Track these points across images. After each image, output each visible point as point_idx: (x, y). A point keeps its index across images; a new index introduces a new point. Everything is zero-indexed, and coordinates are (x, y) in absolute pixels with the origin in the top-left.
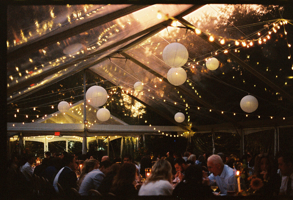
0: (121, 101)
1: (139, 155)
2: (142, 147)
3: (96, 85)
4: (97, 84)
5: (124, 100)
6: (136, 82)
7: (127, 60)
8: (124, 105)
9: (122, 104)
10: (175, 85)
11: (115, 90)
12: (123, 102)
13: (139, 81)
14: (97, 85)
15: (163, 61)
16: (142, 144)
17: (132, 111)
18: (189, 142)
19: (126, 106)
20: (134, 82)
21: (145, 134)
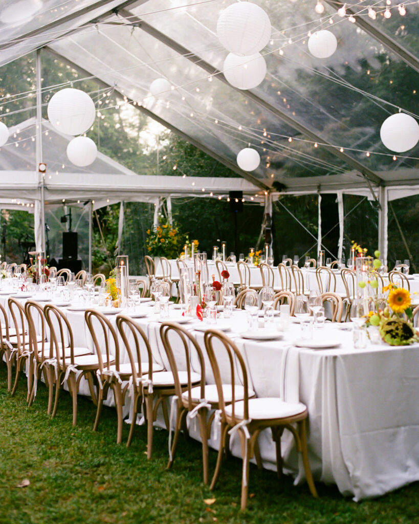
0: (116, 117)
1: (159, 241)
2: (165, 224)
3: (69, 87)
4: (72, 86)
5: (123, 115)
6: (154, 79)
7: (135, 28)
8: (122, 127)
9: (118, 126)
10: (239, 88)
11: (107, 96)
12: (121, 121)
13: (162, 77)
14: (71, 88)
15: (214, 34)
16: (165, 217)
17: (141, 141)
18: (268, 214)
19: (127, 130)
20: (150, 79)
21: (172, 195)
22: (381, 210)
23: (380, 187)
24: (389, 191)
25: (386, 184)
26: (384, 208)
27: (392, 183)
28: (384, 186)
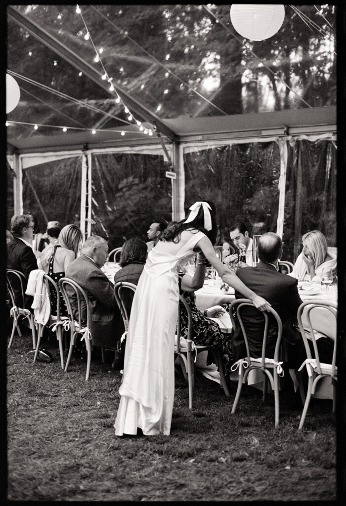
22: (16, 178)
23: (15, 155)
24: (23, 159)
25: (20, 152)
26: (19, 176)
27: (25, 151)
28: (18, 154)
